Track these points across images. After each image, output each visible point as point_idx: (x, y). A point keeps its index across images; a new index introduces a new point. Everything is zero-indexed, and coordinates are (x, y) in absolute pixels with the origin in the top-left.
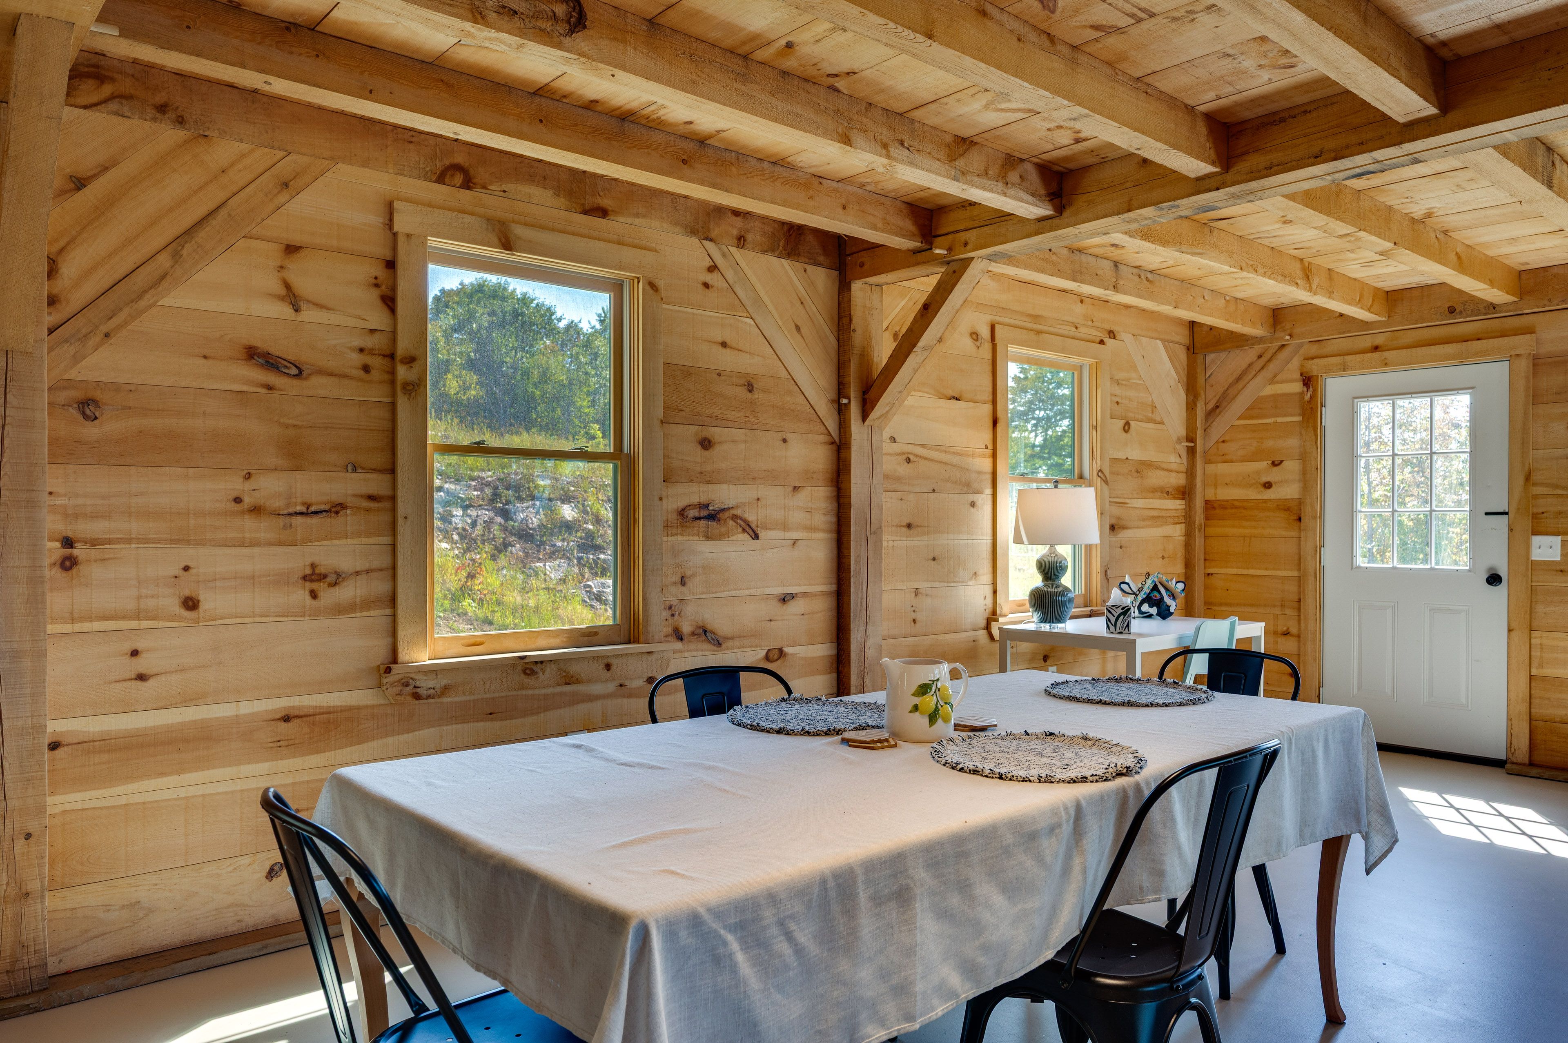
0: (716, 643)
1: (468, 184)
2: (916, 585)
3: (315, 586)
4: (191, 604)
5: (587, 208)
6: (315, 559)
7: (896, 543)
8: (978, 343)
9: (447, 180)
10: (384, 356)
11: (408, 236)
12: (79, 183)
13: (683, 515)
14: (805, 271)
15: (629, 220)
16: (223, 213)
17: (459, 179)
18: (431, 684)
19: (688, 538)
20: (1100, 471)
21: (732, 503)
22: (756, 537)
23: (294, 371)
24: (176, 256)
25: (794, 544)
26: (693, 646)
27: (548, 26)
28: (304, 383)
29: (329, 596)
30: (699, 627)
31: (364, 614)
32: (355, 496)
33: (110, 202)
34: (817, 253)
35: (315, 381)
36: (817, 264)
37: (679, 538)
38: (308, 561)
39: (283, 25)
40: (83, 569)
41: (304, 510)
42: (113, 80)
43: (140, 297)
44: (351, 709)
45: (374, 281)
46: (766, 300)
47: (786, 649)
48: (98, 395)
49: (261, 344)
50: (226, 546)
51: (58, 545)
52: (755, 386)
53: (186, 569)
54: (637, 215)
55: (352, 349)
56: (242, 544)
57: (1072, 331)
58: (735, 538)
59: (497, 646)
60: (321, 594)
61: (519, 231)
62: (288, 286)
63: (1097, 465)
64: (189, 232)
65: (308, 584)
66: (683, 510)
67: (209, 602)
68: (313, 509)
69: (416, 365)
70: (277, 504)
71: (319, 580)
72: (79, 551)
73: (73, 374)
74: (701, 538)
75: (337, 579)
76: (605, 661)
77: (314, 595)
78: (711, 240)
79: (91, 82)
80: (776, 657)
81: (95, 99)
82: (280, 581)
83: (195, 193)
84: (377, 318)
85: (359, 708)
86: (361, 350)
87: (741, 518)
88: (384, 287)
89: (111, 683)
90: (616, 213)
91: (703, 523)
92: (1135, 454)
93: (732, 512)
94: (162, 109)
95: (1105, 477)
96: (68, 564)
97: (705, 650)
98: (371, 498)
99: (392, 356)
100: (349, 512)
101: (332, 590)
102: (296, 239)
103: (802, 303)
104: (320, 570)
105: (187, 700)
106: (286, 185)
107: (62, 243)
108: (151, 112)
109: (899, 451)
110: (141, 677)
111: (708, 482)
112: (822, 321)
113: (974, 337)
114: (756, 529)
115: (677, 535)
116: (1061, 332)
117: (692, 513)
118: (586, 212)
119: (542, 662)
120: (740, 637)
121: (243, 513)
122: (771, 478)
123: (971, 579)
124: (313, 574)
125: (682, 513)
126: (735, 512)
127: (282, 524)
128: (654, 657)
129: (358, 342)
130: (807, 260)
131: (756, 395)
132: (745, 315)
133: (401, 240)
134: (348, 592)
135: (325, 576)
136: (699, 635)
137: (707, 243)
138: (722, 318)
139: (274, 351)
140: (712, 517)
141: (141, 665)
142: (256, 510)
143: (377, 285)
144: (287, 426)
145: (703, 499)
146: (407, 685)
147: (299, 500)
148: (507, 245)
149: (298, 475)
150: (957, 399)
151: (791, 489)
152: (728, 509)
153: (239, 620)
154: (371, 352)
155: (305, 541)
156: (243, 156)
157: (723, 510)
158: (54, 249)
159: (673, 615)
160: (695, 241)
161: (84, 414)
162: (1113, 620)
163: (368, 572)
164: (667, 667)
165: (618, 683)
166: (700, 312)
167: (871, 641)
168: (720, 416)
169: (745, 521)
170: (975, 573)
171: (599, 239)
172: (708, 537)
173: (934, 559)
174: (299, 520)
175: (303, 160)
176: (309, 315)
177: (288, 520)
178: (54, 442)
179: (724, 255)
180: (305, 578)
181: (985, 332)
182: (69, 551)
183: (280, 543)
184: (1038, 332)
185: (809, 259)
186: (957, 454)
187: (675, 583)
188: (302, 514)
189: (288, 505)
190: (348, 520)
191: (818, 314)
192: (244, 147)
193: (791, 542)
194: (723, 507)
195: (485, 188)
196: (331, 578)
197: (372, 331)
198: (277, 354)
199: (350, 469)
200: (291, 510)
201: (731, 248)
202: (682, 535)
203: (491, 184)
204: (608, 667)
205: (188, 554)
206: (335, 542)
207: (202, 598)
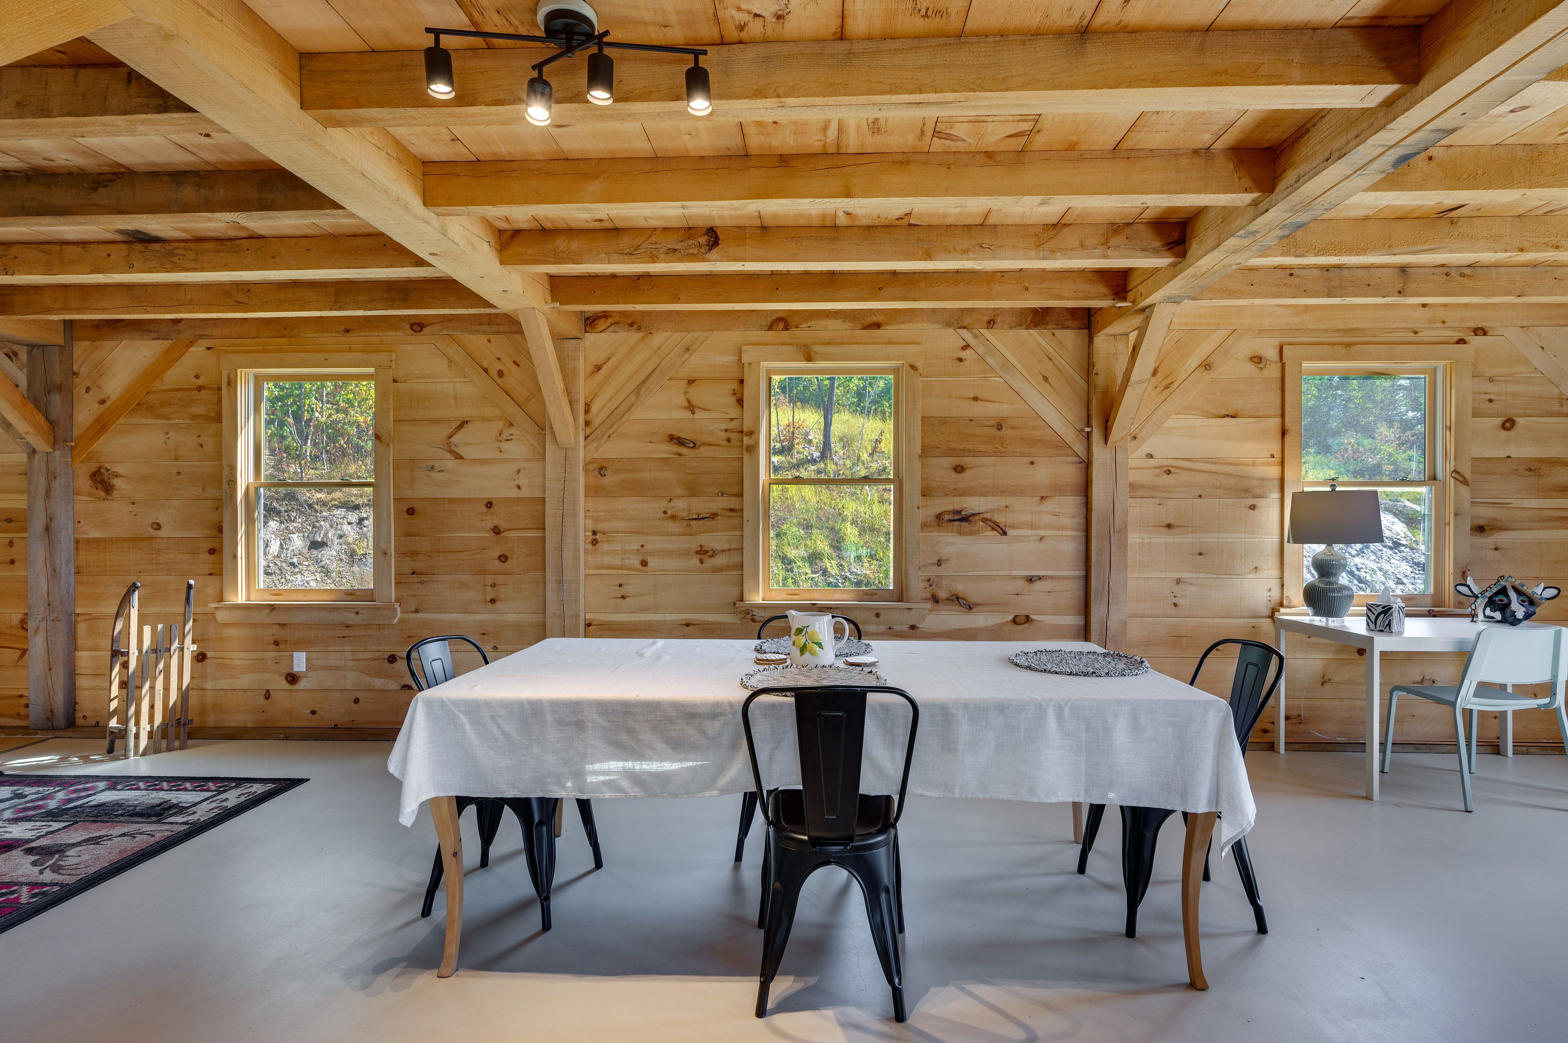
0: (967, 607)
1: (786, 328)
2: (1178, 575)
3: (702, 557)
4: (644, 563)
5: (866, 325)
6: (702, 543)
7: (1153, 540)
8: (1262, 366)
9: (774, 328)
10: (738, 432)
11: (750, 364)
12: (599, 368)
13: (939, 518)
14: (1053, 335)
15: (897, 327)
16: (658, 370)
17: (781, 325)
18: (762, 614)
19: (944, 534)
20: (1455, 471)
21: (982, 510)
22: (1005, 533)
23: (692, 445)
24: (638, 394)
25: (1041, 539)
26: (946, 607)
27: (695, 251)
28: (696, 450)
29: (709, 563)
30: (953, 595)
31: (727, 573)
32: (723, 509)
33: (610, 374)
34: (1065, 320)
35: (703, 449)
36: (1064, 327)
37: (936, 534)
38: (699, 544)
39: (636, 277)
40: (599, 545)
41: (697, 517)
42: (611, 316)
43: (623, 416)
44: (720, 623)
45: (732, 392)
46: (1015, 362)
47: (1032, 617)
48: (605, 464)
49: (676, 433)
50: (660, 535)
51: (591, 534)
52: (1004, 425)
53: (642, 546)
54: (903, 322)
55: (721, 430)
56: (667, 534)
57: (1410, 337)
58: (985, 534)
59: (808, 597)
60: (705, 561)
61: (817, 348)
62: (689, 401)
63: (1451, 466)
64: (643, 382)
65: (698, 556)
66: (940, 515)
67: (653, 563)
68: (701, 516)
69: (754, 436)
70: (684, 514)
71: (704, 554)
72: (598, 536)
73: (596, 456)
74: (955, 534)
75: (713, 554)
76: (876, 611)
77: (701, 561)
78: (964, 328)
79: (603, 320)
80: (1022, 621)
81: (604, 327)
82: (685, 553)
83: (646, 362)
84: (734, 412)
85: (724, 623)
86: (726, 430)
87: (990, 521)
88: (738, 395)
89: (610, 598)
90: (886, 324)
91: (956, 523)
92: (1525, 451)
93: (982, 516)
94: (631, 325)
95: (1463, 477)
96: (595, 542)
97: (958, 611)
98: (731, 510)
99: (742, 432)
100: (719, 518)
101: (710, 559)
102: (693, 376)
103: (1050, 359)
104: (705, 548)
105: (643, 610)
106: (688, 349)
107: (592, 396)
108: (627, 328)
109: (1157, 465)
110: (623, 597)
111: (962, 495)
112: (1071, 370)
113: (1256, 360)
114: (1004, 528)
115: (934, 531)
116: (1388, 339)
117: (947, 517)
118: (865, 328)
119: (831, 608)
120: (988, 604)
121: (667, 519)
122: (1019, 491)
123: (1250, 573)
124: (701, 550)
125: (939, 517)
126: (985, 516)
127: (686, 524)
128: (914, 612)
129: (724, 427)
130: (1055, 327)
131: (1004, 432)
132: (995, 375)
133: (746, 366)
134: (720, 560)
135: (707, 552)
136: (953, 600)
137: (961, 331)
138: (974, 380)
139: (682, 436)
140: (965, 519)
141: (625, 590)
142: (674, 517)
143: (734, 394)
144: (688, 474)
145: (957, 507)
146: (748, 614)
147: (694, 512)
148: (809, 359)
149: (694, 499)
150: (1232, 417)
151: (1038, 498)
152: (979, 514)
153: (665, 573)
154: (731, 431)
155: (697, 533)
156: (668, 338)
157: (974, 515)
158: (588, 400)
159: (931, 585)
160: (951, 331)
161: (600, 474)
162: (1373, 618)
163: (729, 550)
164: (923, 620)
165: (887, 627)
166: (955, 379)
167: (1113, 617)
168: (972, 449)
169: (994, 522)
170: (1256, 568)
171: (871, 344)
172: (960, 533)
173: (1201, 554)
174: (694, 522)
175: (696, 334)
176: (699, 415)
177: (689, 522)
178: (587, 488)
179: (975, 336)
180: (697, 552)
181: (1272, 354)
182: (595, 537)
183: (685, 534)
184: (1348, 345)
185: (1057, 325)
186: (1232, 464)
187: (932, 564)
188: (695, 519)
189: (689, 515)
190: (719, 522)
191: (1067, 367)
192: (668, 334)
193: (1039, 538)
194: (974, 512)
195: (797, 327)
196: (710, 553)
197: (732, 419)
198: (684, 437)
199: (720, 495)
200: (690, 517)
201: (981, 330)
202: (938, 531)
203: (801, 324)
204: (878, 615)
205: (643, 539)
206: (712, 534)
207: (649, 560)
